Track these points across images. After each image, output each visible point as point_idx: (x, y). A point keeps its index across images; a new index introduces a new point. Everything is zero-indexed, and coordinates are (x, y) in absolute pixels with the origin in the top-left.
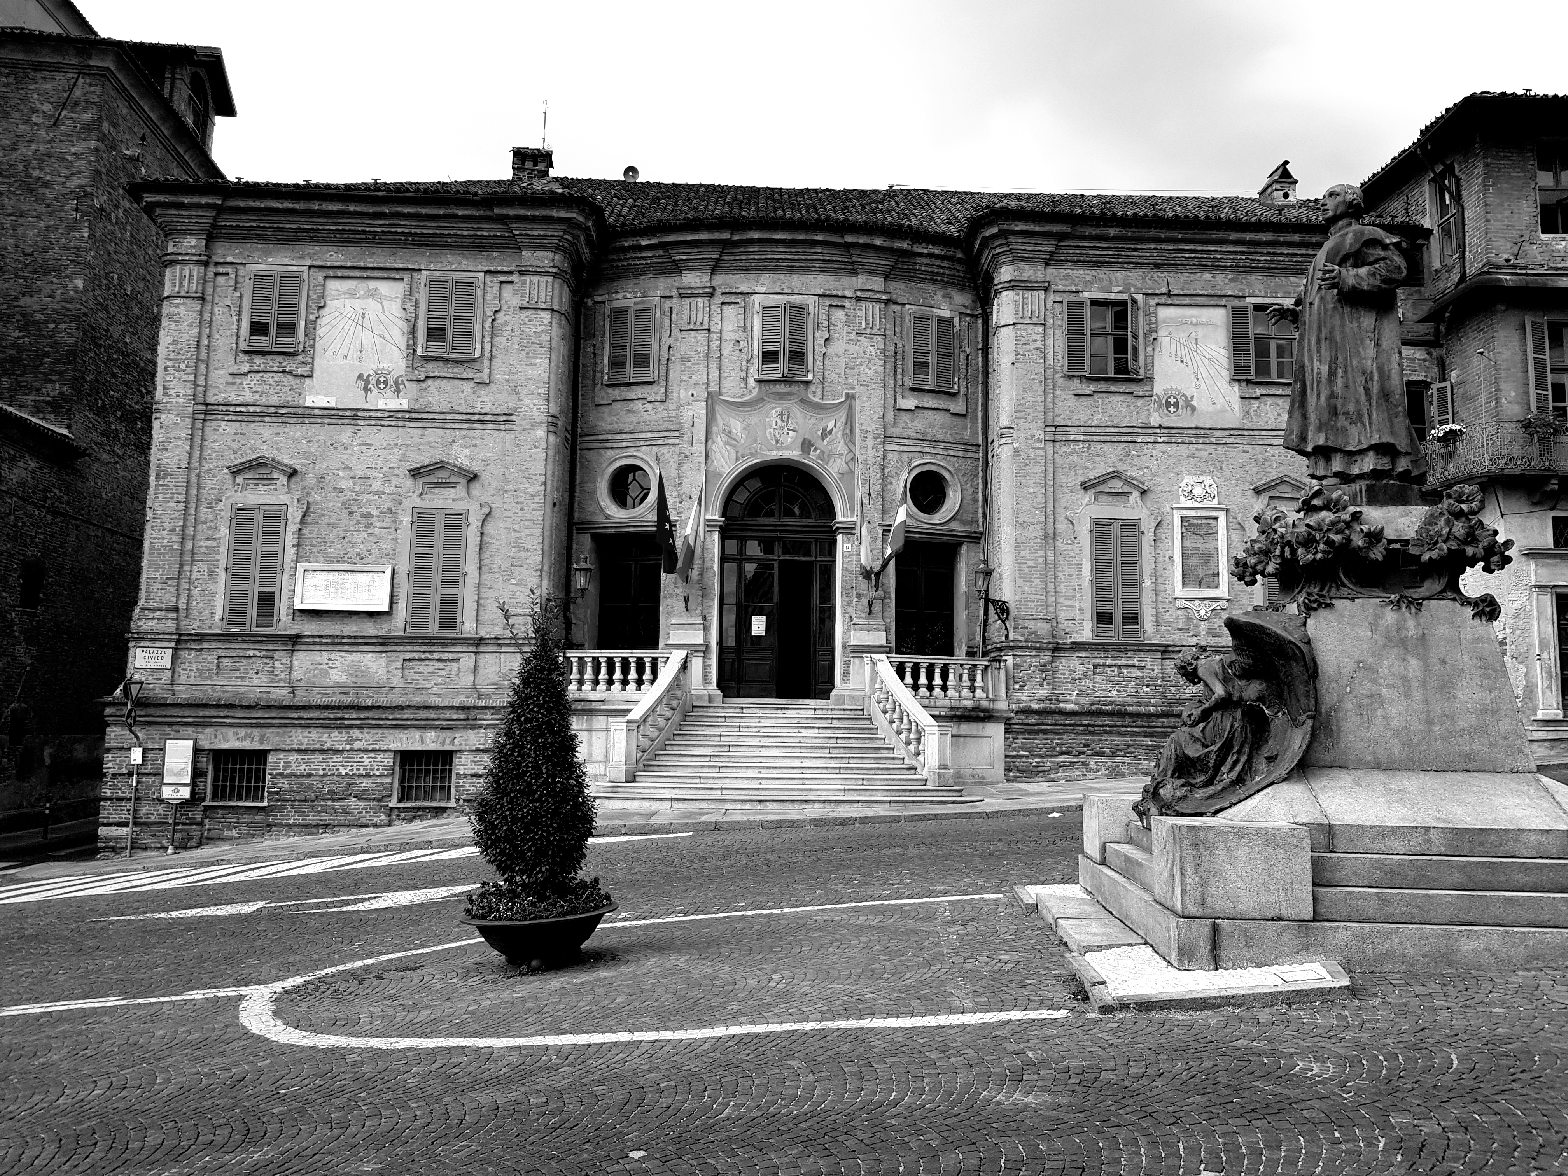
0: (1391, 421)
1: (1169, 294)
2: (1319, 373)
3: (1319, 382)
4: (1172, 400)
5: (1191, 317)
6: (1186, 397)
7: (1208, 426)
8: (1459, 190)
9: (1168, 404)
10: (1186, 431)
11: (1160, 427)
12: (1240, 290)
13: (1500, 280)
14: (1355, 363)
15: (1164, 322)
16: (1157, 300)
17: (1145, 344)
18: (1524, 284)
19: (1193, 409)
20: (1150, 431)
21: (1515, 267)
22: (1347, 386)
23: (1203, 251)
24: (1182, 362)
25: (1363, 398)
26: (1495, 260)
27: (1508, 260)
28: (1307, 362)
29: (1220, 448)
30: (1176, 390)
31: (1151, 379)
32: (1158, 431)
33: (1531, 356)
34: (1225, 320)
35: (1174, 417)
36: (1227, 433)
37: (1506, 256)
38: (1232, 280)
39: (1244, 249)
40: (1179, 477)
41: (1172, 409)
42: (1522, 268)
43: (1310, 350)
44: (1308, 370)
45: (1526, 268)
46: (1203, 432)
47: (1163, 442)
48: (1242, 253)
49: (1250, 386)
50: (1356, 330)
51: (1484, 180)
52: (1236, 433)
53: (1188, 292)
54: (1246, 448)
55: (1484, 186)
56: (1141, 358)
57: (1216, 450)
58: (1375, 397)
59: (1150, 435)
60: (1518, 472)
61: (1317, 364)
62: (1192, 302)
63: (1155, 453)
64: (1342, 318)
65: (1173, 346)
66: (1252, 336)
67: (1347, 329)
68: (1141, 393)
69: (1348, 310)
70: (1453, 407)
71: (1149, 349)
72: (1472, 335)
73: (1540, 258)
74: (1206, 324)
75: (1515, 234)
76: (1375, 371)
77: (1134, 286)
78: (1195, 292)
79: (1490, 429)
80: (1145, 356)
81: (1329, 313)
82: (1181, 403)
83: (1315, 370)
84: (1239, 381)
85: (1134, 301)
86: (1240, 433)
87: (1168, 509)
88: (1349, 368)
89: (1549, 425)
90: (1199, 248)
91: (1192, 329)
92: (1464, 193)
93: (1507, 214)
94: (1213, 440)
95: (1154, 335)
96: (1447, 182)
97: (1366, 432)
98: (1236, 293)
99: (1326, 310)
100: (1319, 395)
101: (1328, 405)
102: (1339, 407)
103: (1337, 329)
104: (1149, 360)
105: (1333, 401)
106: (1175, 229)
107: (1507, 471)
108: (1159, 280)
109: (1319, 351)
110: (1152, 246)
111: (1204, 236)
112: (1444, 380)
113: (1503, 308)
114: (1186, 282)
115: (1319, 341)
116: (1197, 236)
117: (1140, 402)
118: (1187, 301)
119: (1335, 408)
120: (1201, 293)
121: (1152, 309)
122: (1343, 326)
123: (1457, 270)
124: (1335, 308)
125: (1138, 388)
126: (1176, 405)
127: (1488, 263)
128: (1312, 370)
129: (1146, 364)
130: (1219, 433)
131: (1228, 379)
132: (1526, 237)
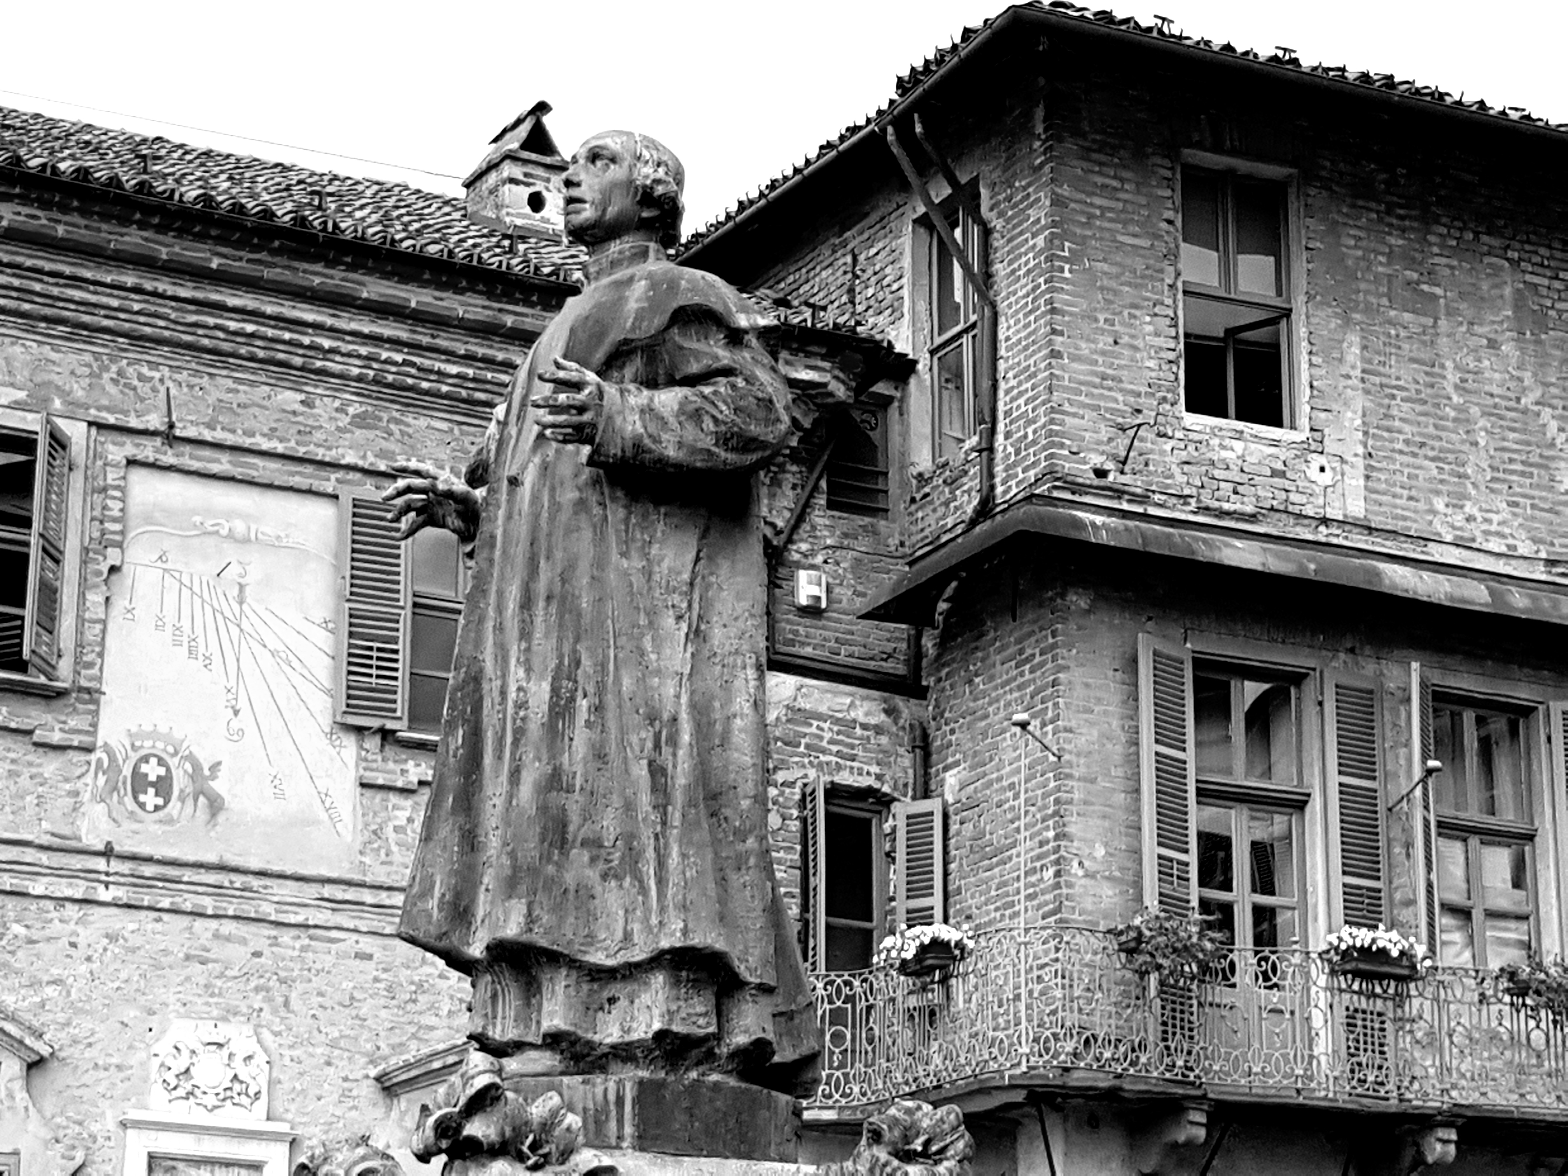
0: (722, 881)
1: (169, 437)
2: (521, 705)
3: (519, 733)
4: (152, 771)
5: (230, 515)
6: (197, 766)
7: (255, 864)
8: (986, 261)
9: (139, 783)
10: (188, 875)
11: (108, 853)
12: (382, 454)
13: (1079, 524)
14: (627, 683)
15: (149, 520)
16: (129, 448)
17: (83, 581)
18: (1137, 545)
19: (216, 806)
20: (77, 862)
21: (1118, 493)
22: (600, 755)
23: (279, 320)
24: (192, 653)
25: (645, 800)
26: (1068, 466)
27: (1101, 473)
28: (489, 666)
29: (286, 937)
30: (167, 738)
31: (92, 695)
32: (100, 864)
33: (1148, 747)
34: (331, 537)
35: (151, 824)
36: (312, 891)
37: (1097, 460)
38: (361, 421)
39: (402, 333)
40: (154, 1022)
41: (150, 798)
42: (1135, 499)
43: (499, 628)
44: (490, 688)
45: (1143, 499)
46: (239, 880)
47: (115, 904)
48: (396, 343)
49: (390, 751)
50: (638, 581)
51: (1050, 240)
52: (338, 893)
53: (230, 439)
54: (367, 944)
55: (1050, 259)
56: (67, 624)
57: (274, 942)
58: (679, 797)
59: (73, 875)
60: (1104, 1082)
61: (517, 673)
62: (237, 472)
63: (84, 936)
64: (600, 537)
65: (171, 599)
66: (405, 599)
67: (612, 577)
68: (56, 737)
69: (616, 513)
70: (946, 874)
71: (95, 598)
72: (1004, 671)
73: (1181, 479)
74: (275, 545)
75: (1121, 401)
76: (684, 716)
77: (64, 394)
78: (247, 442)
79: (1039, 948)
80: (81, 620)
81: (564, 516)
82: (180, 781)
83: (512, 695)
84: (359, 730)
85: (58, 442)
86: (351, 894)
87: (111, 1124)
88: (610, 700)
89: (1185, 951)
90: (269, 310)
91: (231, 553)
92: (1000, 269)
93: (1104, 342)
94: (268, 910)
95: (113, 556)
96: (958, 233)
97: (647, 911)
98: (370, 461)
99: (556, 508)
100: (515, 775)
101: (543, 809)
102: (574, 819)
103: (584, 568)
104: (92, 633)
105: (555, 798)
106: (201, 237)
107: (1077, 1079)
108: (144, 389)
109: (525, 634)
110: (130, 280)
111: (286, 276)
112: (926, 794)
113: (1083, 604)
114: (220, 406)
115: (527, 603)
116: (267, 273)
117: (51, 765)
118: (223, 464)
119: (563, 825)
120: (266, 445)
121: (112, 476)
122: (600, 563)
123: (972, 482)
124: (581, 505)
125: (48, 718)
126: (163, 786)
127: (1050, 473)
128: (503, 693)
129: (80, 645)
130: (286, 890)
131: (326, 722)
132: (1149, 416)
